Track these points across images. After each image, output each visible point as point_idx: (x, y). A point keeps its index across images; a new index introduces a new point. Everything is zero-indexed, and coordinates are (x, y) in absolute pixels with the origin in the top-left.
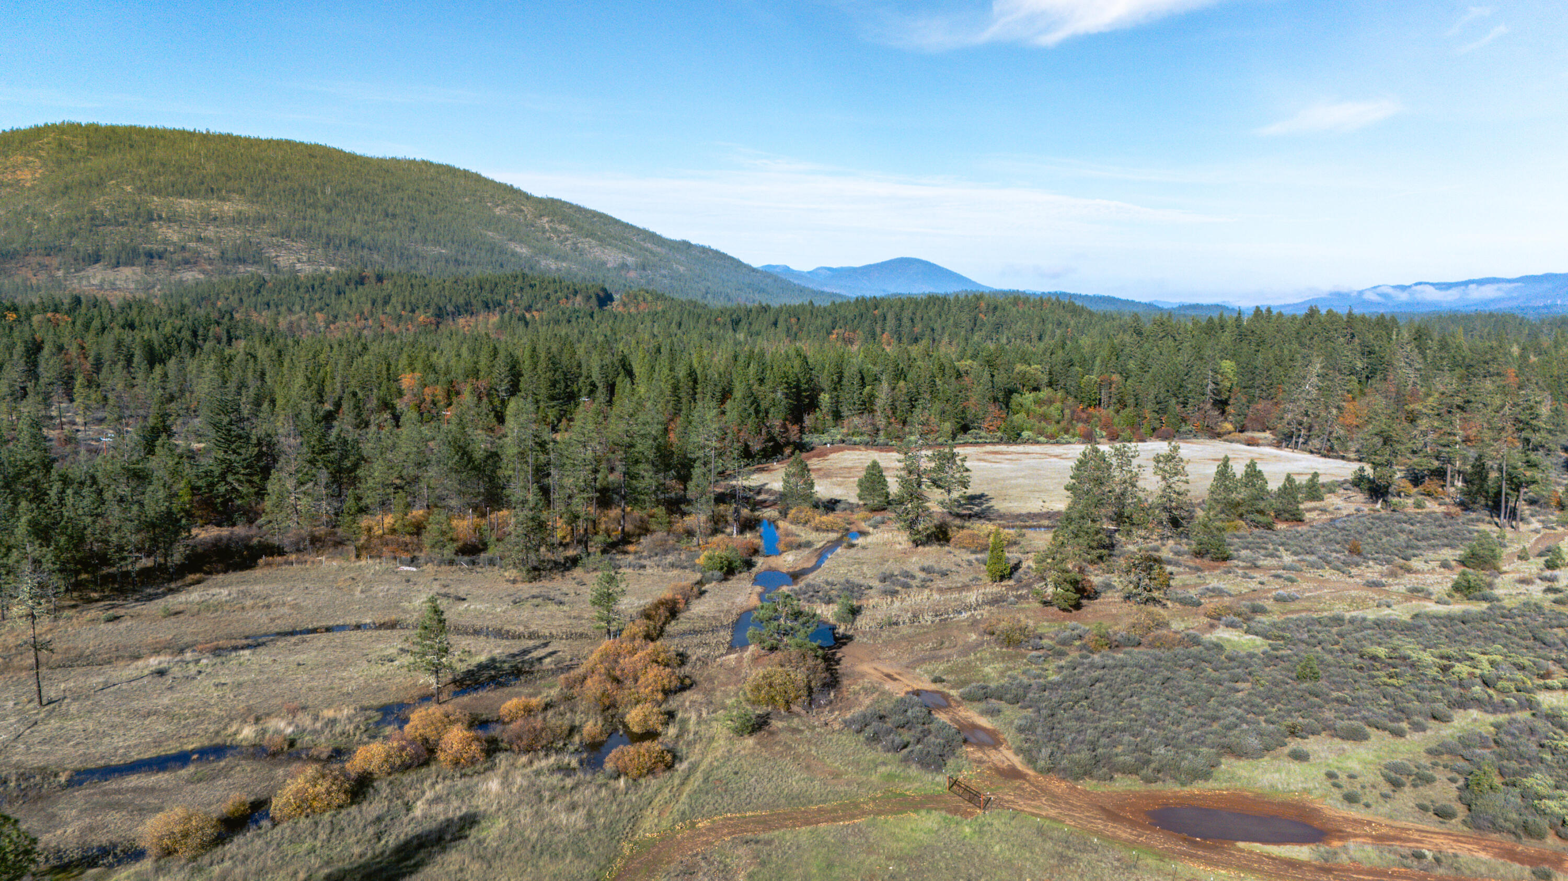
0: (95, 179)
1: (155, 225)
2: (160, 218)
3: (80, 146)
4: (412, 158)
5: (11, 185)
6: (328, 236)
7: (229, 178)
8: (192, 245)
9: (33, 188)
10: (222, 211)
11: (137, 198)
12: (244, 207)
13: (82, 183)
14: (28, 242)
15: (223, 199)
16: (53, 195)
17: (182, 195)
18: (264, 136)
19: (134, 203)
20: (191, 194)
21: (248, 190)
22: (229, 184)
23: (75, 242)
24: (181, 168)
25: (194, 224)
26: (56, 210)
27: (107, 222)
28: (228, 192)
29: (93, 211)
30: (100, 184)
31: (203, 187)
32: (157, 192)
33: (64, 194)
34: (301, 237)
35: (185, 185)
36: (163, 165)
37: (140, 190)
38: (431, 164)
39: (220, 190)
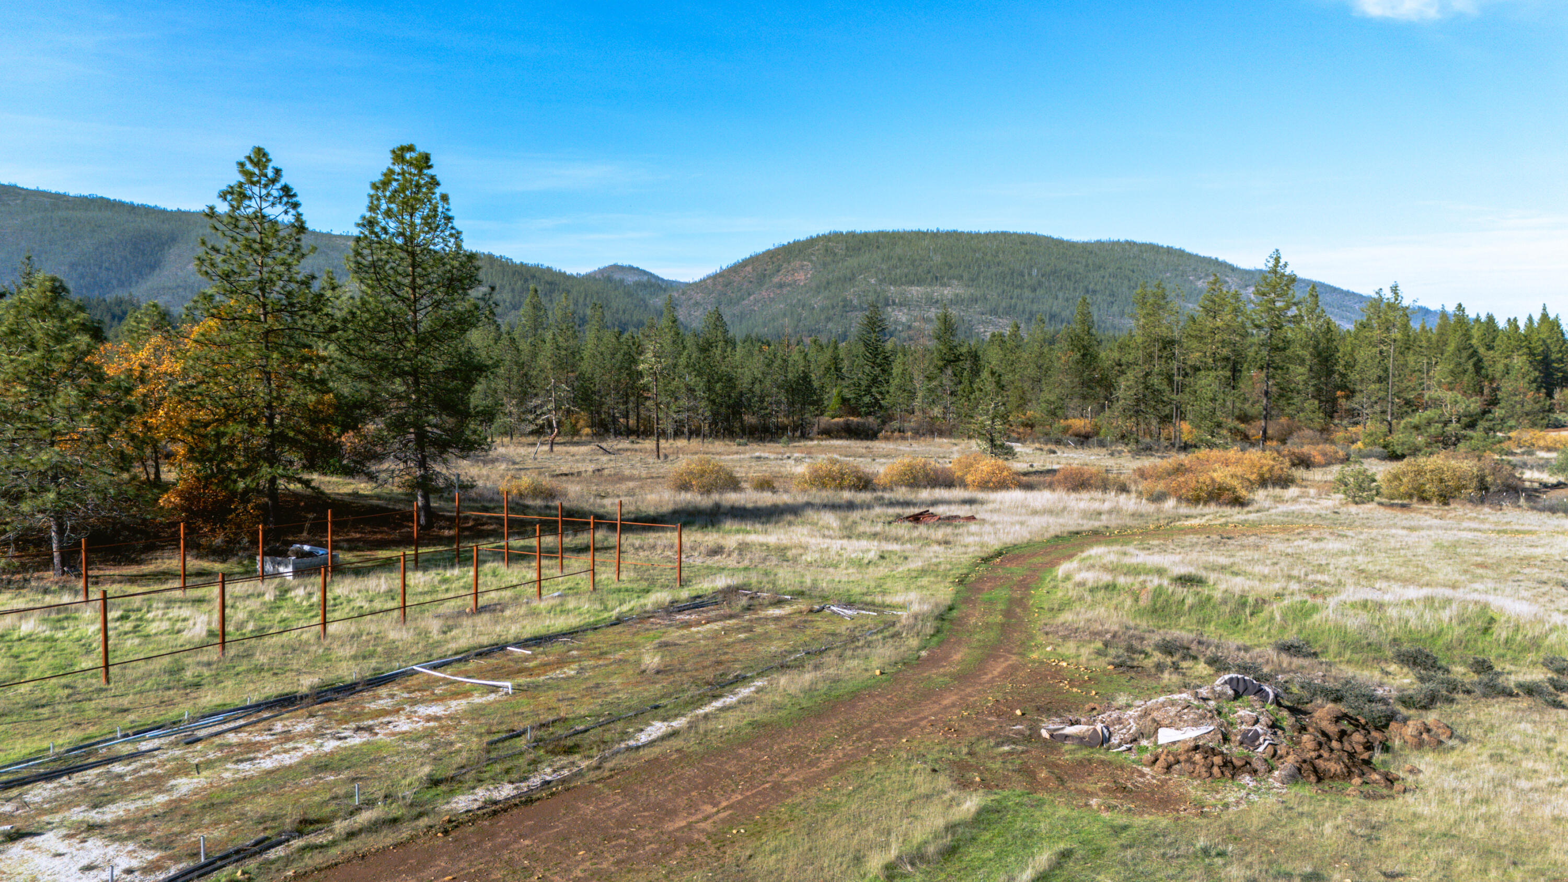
0: (849, 275)
1: (889, 309)
2: (894, 303)
3: (840, 250)
4: (1116, 239)
5: (790, 285)
6: (1030, 313)
7: (951, 267)
8: (917, 324)
9: (805, 285)
10: (942, 295)
11: (879, 289)
12: (960, 291)
13: (839, 279)
14: (797, 326)
15: (944, 285)
16: (818, 290)
17: (912, 283)
18: (983, 230)
19: (875, 292)
20: (920, 282)
21: (966, 276)
22: (951, 272)
23: (830, 325)
24: (915, 260)
25: (920, 307)
26: (818, 302)
27: (854, 308)
28: (949, 279)
29: (845, 300)
30: (852, 279)
31: (929, 276)
32: (893, 282)
33: (825, 288)
34: (1007, 314)
35: (916, 274)
36: (900, 260)
37: (881, 282)
38: (1135, 243)
39: (942, 277)
